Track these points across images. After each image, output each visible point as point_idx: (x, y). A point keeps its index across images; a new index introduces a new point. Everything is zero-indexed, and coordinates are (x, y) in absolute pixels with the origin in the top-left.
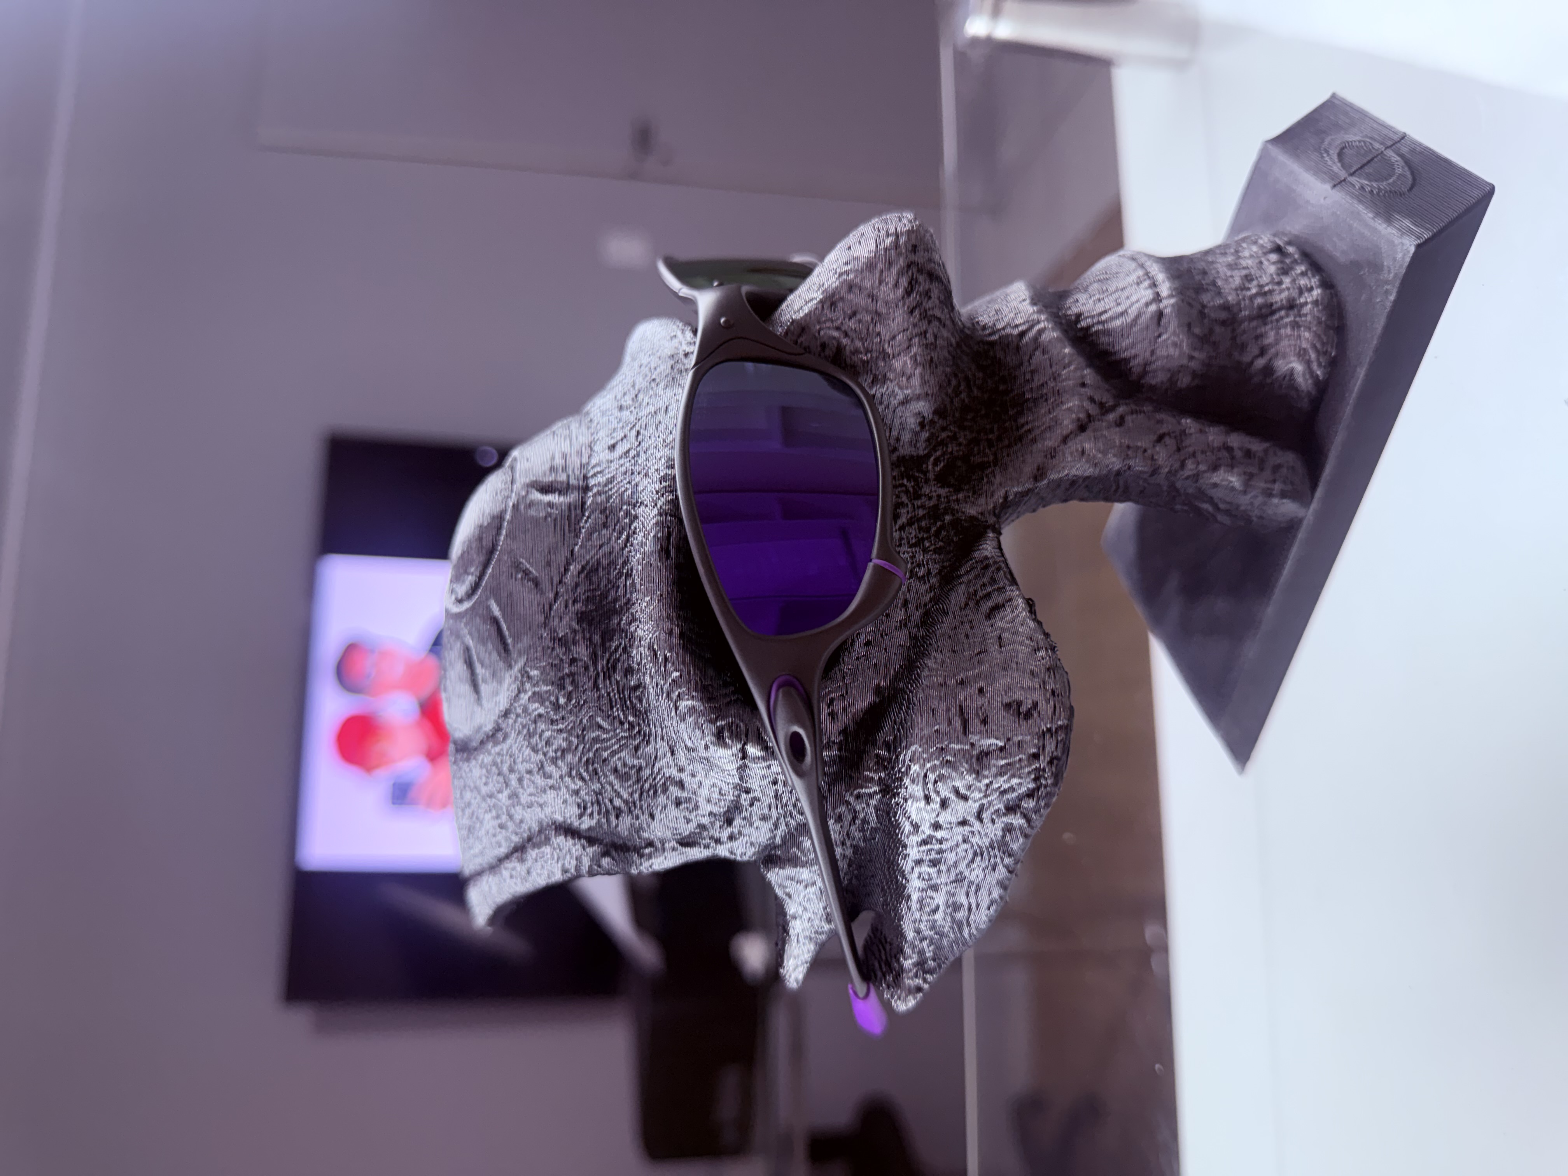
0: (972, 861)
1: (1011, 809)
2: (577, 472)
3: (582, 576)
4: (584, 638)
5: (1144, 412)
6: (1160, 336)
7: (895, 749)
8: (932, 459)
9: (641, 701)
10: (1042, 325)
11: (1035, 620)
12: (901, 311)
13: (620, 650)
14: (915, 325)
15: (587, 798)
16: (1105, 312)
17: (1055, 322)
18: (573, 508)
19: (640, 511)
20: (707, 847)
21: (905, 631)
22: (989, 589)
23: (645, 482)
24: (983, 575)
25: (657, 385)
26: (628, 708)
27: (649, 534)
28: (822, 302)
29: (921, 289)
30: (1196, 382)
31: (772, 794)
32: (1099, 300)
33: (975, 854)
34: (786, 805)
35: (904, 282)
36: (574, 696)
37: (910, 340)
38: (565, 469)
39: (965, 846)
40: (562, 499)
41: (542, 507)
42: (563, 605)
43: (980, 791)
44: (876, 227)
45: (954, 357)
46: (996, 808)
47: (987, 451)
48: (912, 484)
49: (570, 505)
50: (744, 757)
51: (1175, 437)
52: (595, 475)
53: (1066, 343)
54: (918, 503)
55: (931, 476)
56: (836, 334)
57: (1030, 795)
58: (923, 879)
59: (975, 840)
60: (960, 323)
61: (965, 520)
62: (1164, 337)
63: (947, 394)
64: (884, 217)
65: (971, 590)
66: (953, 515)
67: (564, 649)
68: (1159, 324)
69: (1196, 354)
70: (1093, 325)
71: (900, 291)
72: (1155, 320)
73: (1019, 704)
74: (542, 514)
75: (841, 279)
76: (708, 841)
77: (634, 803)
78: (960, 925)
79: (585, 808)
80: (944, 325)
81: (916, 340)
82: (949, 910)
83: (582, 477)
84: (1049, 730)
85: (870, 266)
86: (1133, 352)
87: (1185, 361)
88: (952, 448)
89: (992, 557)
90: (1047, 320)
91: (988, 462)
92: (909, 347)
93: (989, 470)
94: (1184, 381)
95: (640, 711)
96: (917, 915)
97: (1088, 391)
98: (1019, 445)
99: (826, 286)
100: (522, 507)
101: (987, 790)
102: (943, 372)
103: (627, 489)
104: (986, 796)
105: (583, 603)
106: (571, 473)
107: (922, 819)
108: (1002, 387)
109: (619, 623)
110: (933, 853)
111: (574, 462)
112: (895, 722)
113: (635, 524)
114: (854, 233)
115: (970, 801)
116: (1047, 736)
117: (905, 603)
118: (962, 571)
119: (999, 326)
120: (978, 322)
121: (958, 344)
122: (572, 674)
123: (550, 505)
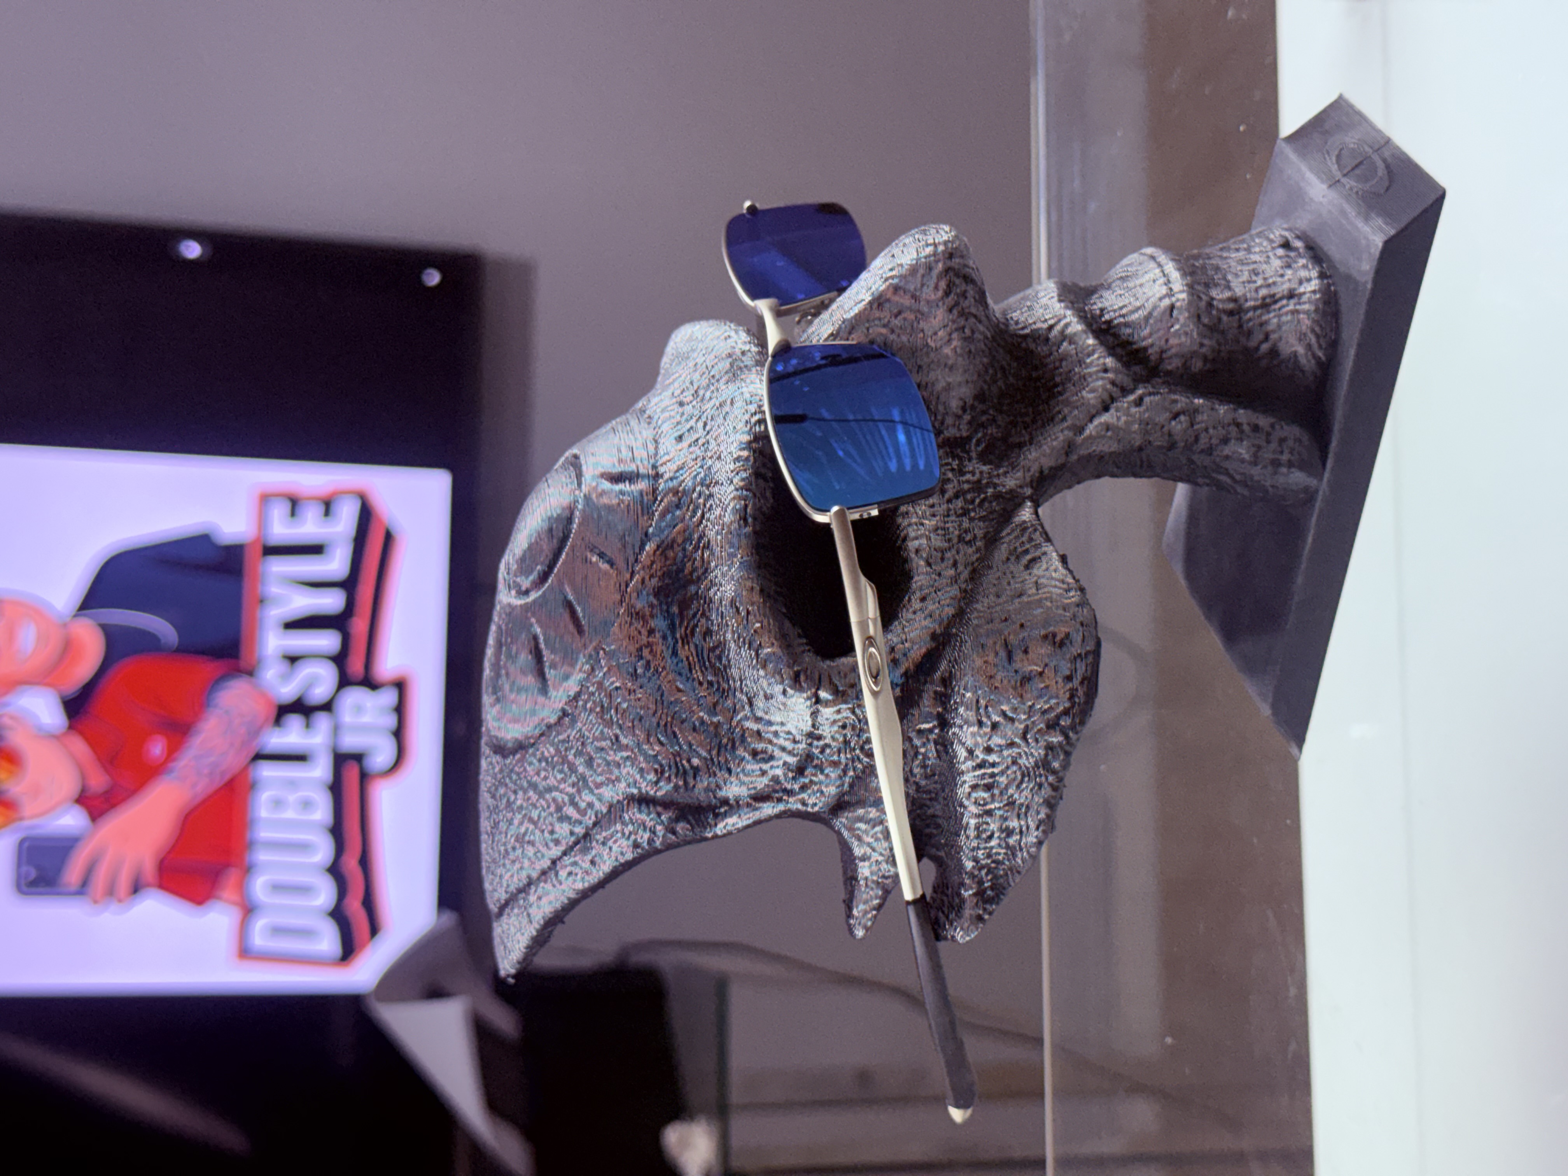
0: (1022, 782)
1: (1052, 726)
2: (646, 463)
3: (658, 553)
4: (661, 610)
5: (1161, 394)
6: (1172, 326)
7: (951, 683)
8: (974, 441)
9: (719, 658)
10: (1068, 320)
11: (1067, 569)
12: (941, 310)
13: (698, 616)
14: (954, 322)
15: (664, 762)
16: (1125, 306)
17: (1080, 317)
18: (644, 494)
19: (715, 490)
20: (780, 800)
21: (956, 587)
22: (1028, 546)
23: (718, 465)
24: (1022, 535)
25: (718, 381)
26: (706, 669)
27: (727, 506)
28: (871, 303)
29: (958, 291)
30: (1208, 366)
31: (841, 739)
32: (1121, 296)
33: (1023, 776)
34: (854, 749)
35: (943, 284)
36: (652, 666)
37: (950, 334)
38: (633, 459)
39: (1015, 768)
40: (633, 487)
41: (614, 494)
42: (640, 580)
43: (1025, 713)
44: (917, 236)
45: (990, 349)
46: (1039, 727)
47: (1024, 432)
48: (957, 462)
49: (641, 493)
50: (818, 701)
51: (1189, 416)
52: (665, 463)
53: (1090, 336)
54: (964, 478)
55: (974, 455)
56: (884, 331)
57: (1066, 712)
58: (979, 805)
59: (1023, 761)
60: (994, 319)
61: (1006, 493)
62: (1177, 327)
63: (985, 382)
64: (923, 228)
65: (1012, 548)
66: (995, 488)
67: (641, 623)
68: (1171, 315)
69: (1206, 342)
70: (1115, 318)
71: (940, 293)
72: (1168, 312)
73: (1054, 635)
74: (615, 501)
75: (887, 283)
76: (781, 794)
77: (712, 759)
78: (1012, 851)
79: (663, 772)
80: (980, 322)
81: (955, 335)
82: (1003, 835)
83: (650, 466)
84: (1080, 655)
85: (913, 270)
86: (1150, 341)
87: (1196, 348)
88: (992, 430)
89: (1030, 521)
90: (1073, 315)
91: (1025, 442)
92: (949, 341)
93: (1025, 449)
94: (1197, 365)
95: (719, 669)
96: (974, 844)
97: (1110, 375)
98: (1051, 425)
99: (874, 289)
100: (594, 496)
101: (1030, 711)
102: (981, 362)
103: (698, 474)
104: (1029, 717)
105: (660, 579)
106: (639, 463)
107: (976, 744)
108: (1034, 374)
109: (697, 593)
110: (986, 776)
111: (641, 453)
112: (950, 661)
113: (711, 502)
114: (897, 241)
115: (1017, 724)
116: (1078, 661)
117: (955, 564)
118: (1004, 533)
119: (1030, 321)
120: (1012, 318)
121: (993, 337)
122: (649, 645)
123: (622, 493)
